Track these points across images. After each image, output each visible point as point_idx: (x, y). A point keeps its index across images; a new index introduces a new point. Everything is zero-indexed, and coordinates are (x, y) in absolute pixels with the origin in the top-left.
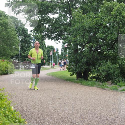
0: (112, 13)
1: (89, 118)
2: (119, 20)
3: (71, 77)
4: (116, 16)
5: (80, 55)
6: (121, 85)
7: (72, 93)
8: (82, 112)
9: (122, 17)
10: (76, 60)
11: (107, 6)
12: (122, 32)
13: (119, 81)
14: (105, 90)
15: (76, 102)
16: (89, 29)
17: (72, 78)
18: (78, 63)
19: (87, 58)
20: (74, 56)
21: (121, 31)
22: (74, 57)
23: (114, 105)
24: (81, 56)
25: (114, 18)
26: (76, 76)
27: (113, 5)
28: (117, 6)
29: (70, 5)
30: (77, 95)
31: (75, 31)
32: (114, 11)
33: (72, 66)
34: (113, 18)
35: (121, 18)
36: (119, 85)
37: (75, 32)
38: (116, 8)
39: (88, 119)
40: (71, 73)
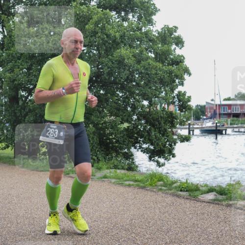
0: (87, 26)
1: (33, 234)
2: (101, 41)
3: (2, 153)
4: (94, 33)
5: (21, 108)
6: (101, 168)
7: (3, 186)
8: (21, 222)
9: (105, 36)
10: (14, 118)
11: (80, 14)
12: (105, 64)
13: (99, 160)
14: (69, 178)
15: (9, 203)
16: (40, 58)
17: (5, 155)
18: (17, 125)
19: (36, 115)
20: (10, 111)
21: (103, 63)
22: (9, 113)
23: (85, 205)
24: (24, 110)
25: (91, 36)
26: (13, 150)
27: (90, 12)
28: (97, 14)
29: (4, 7)
30: (14, 188)
31: (12, 60)
32: (92, 25)
33: (5, 131)
34: (88, 38)
35: (104, 38)
36: (97, 168)
37: (11, 62)
38: (96, 19)
39: (30, 236)
40: (3, 144)
